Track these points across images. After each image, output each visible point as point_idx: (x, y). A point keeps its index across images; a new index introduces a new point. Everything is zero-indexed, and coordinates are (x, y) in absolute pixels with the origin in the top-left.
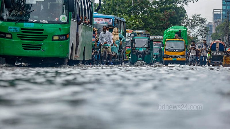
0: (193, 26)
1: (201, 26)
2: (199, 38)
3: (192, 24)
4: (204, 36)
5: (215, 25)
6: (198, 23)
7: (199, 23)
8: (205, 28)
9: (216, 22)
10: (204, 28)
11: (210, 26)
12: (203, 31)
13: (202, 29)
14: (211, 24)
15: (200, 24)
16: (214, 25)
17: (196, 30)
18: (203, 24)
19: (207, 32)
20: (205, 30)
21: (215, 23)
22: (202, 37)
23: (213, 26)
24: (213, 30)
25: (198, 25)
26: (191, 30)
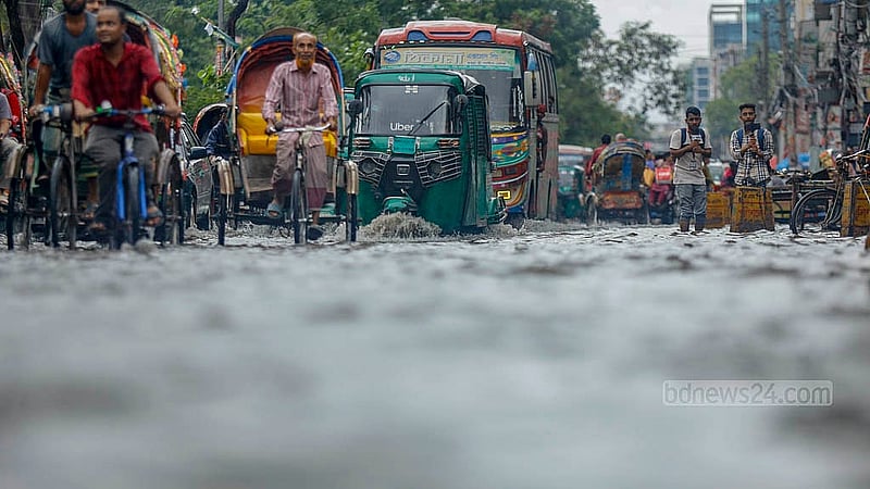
0: (626, 72)
1: (661, 69)
2: (655, 116)
3: (619, 63)
4: (671, 109)
5: (718, 68)
6: (647, 59)
7: (651, 55)
8: (676, 73)
9: (721, 55)
10: (669, 77)
11: (702, 70)
12: (668, 87)
13: (661, 80)
14: (700, 64)
15: (654, 61)
16: (715, 69)
17: (638, 86)
18: (667, 60)
19: (683, 88)
20: (675, 82)
21: (720, 61)
22: (667, 113)
23: (711, 70)
24: (711, 88)
25: (646, 65)
26: (619, 87)
